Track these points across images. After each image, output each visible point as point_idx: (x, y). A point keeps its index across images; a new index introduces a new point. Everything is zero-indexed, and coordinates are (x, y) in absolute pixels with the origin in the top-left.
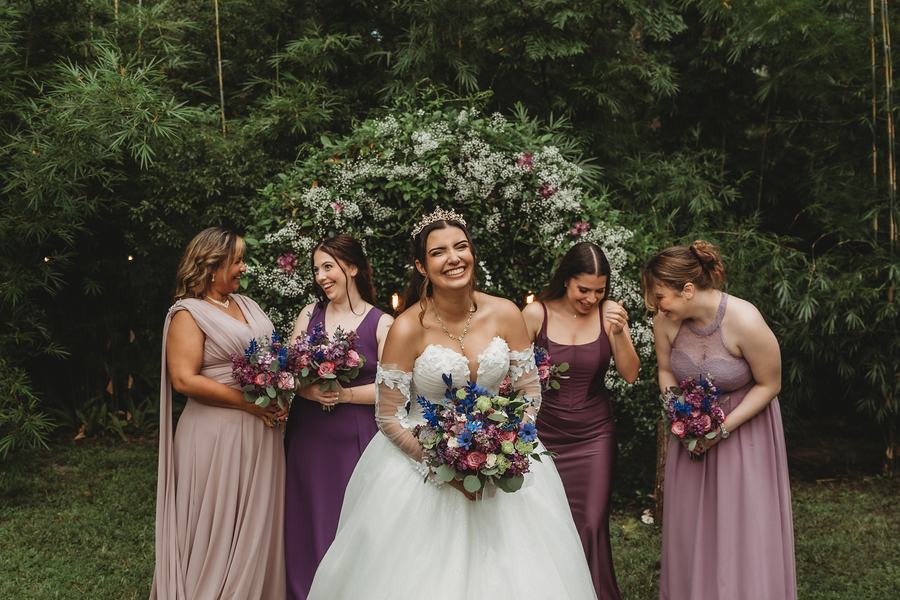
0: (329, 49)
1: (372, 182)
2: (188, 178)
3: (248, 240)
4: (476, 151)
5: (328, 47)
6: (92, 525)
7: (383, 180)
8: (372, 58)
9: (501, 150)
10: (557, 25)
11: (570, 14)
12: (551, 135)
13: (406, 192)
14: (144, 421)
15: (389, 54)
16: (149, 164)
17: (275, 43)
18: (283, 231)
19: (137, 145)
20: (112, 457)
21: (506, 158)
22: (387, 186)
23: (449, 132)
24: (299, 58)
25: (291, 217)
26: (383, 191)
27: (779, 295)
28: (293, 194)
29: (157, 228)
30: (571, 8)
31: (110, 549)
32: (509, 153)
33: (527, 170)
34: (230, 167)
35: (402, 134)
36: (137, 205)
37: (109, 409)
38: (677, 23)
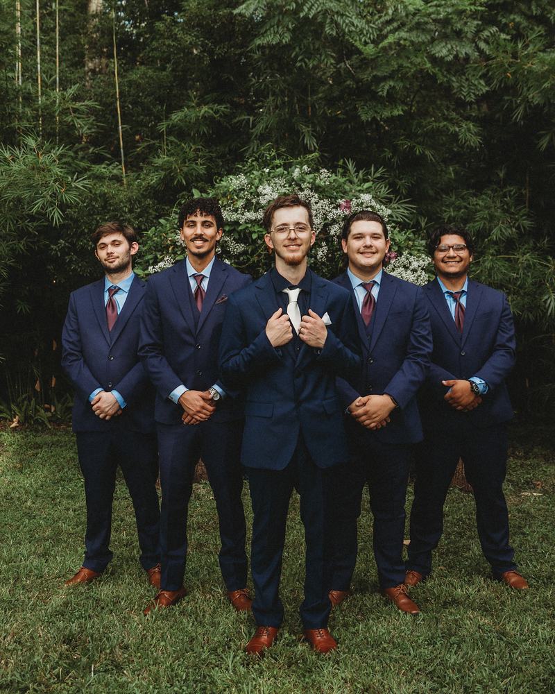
0: (204, 117)
1: (229, 225)
2: (94, 222)
3: (136, 271)
4: (307, 199)
5: (203, 115)
6: (21, 487)
7: (237, 223)
8: (239, 121)
9: (328, 197)
10: (381, 93)
11: (392, 83)
12: (371, 183)
13: (255, 232)
14: (65, 413)
15: (251, 118)
16: (60, 222)
17: (162, 111)
18: (161, 264)
19: (51, 209)
20: (38, 440)
21: (332, 203)
22: (240, 228)
23: (287, 185)
24: (181, 124)
25: (168, 252)
26: (238, 232)
27: (547, 305)
28: (170, 235)
29: (71, 260)
30: (393, 78)
31: (34, 503)
32: (333, 200)
33: (347, 212)
34: (126, 213)
35: (251, 188)
36: (56, 244)
37: (37, 403)
38: (480, 87)
